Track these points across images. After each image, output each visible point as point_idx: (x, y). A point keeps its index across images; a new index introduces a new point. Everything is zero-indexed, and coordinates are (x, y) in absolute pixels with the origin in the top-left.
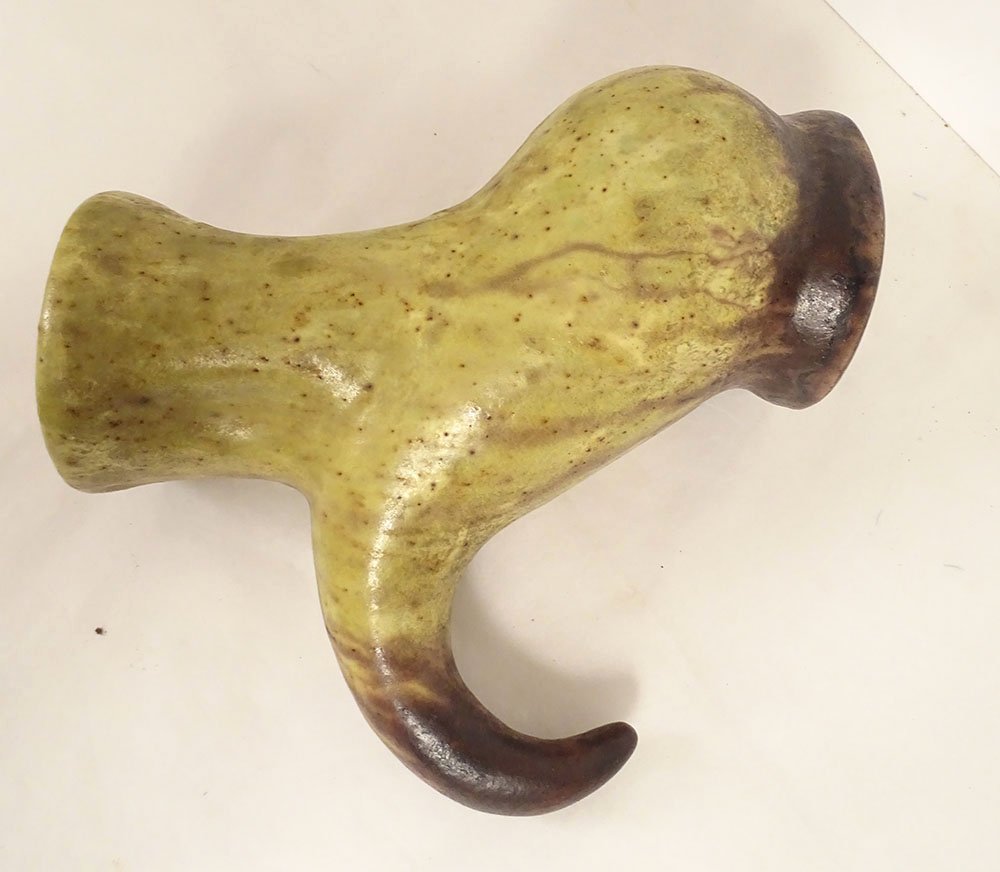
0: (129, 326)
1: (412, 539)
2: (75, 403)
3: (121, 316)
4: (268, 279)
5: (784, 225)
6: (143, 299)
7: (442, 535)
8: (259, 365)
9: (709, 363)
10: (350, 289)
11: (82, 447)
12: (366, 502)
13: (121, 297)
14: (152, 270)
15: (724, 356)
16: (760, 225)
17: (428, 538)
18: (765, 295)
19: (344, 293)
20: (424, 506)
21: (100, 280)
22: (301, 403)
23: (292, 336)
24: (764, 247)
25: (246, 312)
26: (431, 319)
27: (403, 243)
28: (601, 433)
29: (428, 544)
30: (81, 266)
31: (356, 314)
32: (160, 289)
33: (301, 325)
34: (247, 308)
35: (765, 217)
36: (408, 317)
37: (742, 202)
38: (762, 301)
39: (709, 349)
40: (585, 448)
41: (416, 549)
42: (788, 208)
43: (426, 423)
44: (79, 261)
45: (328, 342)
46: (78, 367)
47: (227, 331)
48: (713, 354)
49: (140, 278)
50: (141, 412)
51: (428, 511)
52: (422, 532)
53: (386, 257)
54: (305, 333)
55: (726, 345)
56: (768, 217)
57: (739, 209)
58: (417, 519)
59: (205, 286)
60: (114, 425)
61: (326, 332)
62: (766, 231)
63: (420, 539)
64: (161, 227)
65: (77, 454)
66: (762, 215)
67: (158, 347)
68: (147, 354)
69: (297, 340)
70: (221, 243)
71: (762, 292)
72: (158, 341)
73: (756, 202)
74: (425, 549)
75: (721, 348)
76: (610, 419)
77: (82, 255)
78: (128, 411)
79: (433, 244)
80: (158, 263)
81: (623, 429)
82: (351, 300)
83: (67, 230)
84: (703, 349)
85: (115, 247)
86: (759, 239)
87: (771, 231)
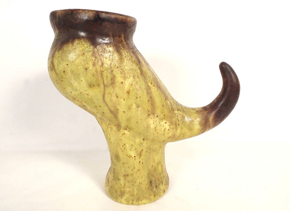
0: (136, 189)
1: (177, 125)
2: (153, 196)
3: (134, 191)
4: (121, 163)
5: (88, 43)
6: (129, 187)
7: (176, 118)
8: (141, 163)
9: (129, 58)
10: (121, 147)
11: (161, 191)
13: (130, 192)
14: (123, 186)
15: (127, 54)
16: (90, 51)
17: (177, 121)
18: (109, 46)
19: (123, 148)
20: (170, 124)
21: (126, 196)
22: (148, 152)
23: (134, 158)
24: (96, 49)
25: (130, 167)
26: (126, 129)
27: (108, 135)
28: (150, 84)
29: (178, 120)
30: (124, 200)
31: (127, 145)
32: (127, 184)
33: (131, 156)
34: (129, 167)
35: (87, 50)
36: (126, 134)
37: (84, 58)
38: (111, 47)
39: (125, 60)
40: (154, 87)
41: (180, 123)
42: (83, 43)
43: (151, 128)
44: (123, 200)
45: (134, 150)
46: (145, 197)
47: (134, 170)
48: (126, 58)
49: (125, 188)
50: (153, 182)
51: (171, 123)
52: (176, 123)
53: (113, 139)
54: (133, 156)
55: (124, 54)
56: (87, 49)
57: (86, 59)
58: (173, 125)
59: (125, 175)
60: (156, 187)
61: (132, 151)
62: (91, 49)
63: (177, 123)
64: (112, 183)
65: (163, 192)
66: (87, 51)
67: (139, 183)
68: (141, 185)
69: (135, 157)
70: (114, 171)
71: (108, 47)
72: (138, 184)
73: (84, 54)
74: (180, 121)
75: (125, 56)
76: (146, 83)
77: (122, 199)
78: (154, 185)
79: (108, 128)
80: (121, 184)
81: (148, 77)
82: (124, 146)
83: (116, 201)
84: (125, 61)
85: (119, 193)
86: (94, 52)
87: (91, 47)
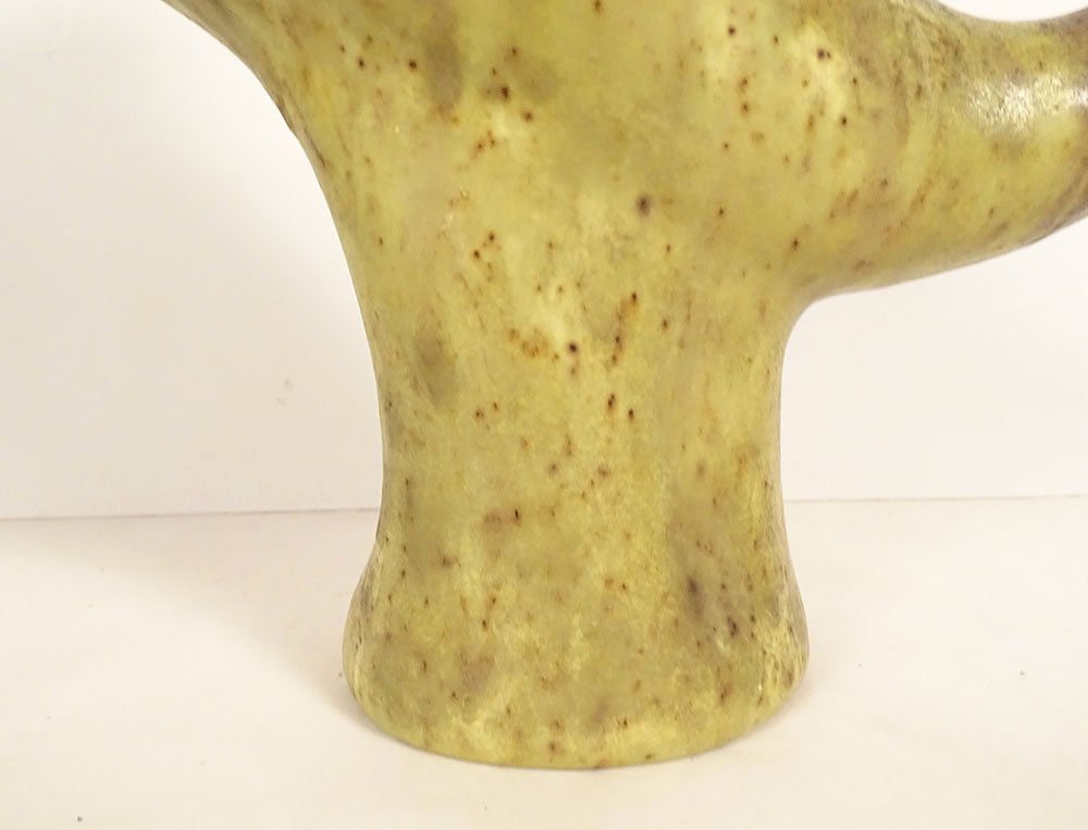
0: (579, 633)
1: (911, 92)
2: (711, 696)
3: (565, 648)
4: (464, 415)
6: (530, 618)
7: (900, 35)
8: (621, 411)
10: (465, 260)
11: (769, 670)
12: (849, 189)
13: (532, 652)
14: (476, 610)
17: (909, 61)
19: (475, 272)
20: (857, 71)
21: (505, 691)
22: (677, 329)
23: (567, 359)
25: (533, 444)
26: (505, 92)
27: (360, 174)
29: (917, 61)
30: (487, 722)
31: (512, 245)
32: (507, 595)
33: (545, 344)
34: (525, 443)
36: (506, 140)
41: (927, 83)
43: (712, 77)
44: (478, 724)
45: (570, 289)
46: (656, 702)
47: (569, 473)
49: (493, 626)
50: (710, 591)
51: (863, 61)
52: (900, 73)
53: (395, 199)
54: (559, 336)
58: (879, 84)
59: (492, 520)
60: (734, 629)
61: (552, 294)
63: (911, 78)
64: (397, 602)
65: (779, 675)
67: (609, 582)
68: (624, 598)
69: (573, 348)
70: (410, 503)
72: (599, 585)
74: (926, 66)
77: (468, 721)
78: (715, 613)
79: (353, 110)
80: (463, 601)
82: (486, 256)
83: (427, 747)
85: (446, 670)
